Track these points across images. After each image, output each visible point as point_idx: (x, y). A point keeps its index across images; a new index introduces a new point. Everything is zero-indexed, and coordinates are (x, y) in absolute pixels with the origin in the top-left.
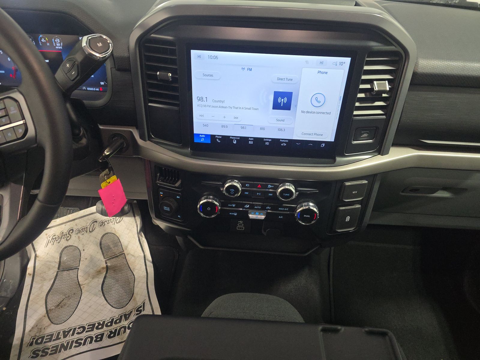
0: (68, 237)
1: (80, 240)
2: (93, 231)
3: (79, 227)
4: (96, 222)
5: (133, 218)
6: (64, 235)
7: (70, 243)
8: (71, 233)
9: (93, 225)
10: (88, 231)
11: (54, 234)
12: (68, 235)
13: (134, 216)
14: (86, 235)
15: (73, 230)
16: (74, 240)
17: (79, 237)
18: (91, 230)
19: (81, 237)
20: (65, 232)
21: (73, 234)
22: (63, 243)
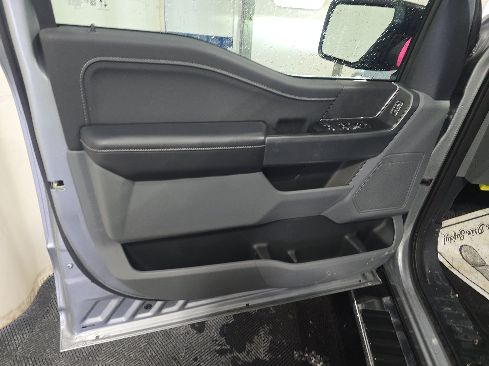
0: (462, 237)
1: (472, 241)
3: (469, 228)
4: (483, 225)
6: (457, 234)
7: (464, 242)
8: (463, 233)
9: (481, 227)
10: (478, 233)
11: (448, 234)
12: (461, 235)
14: (477, 236)
15: (463, 231)
16: (467, 240)
17: (471, 238)
18: (480, 232)
19: (473, 237)
20: (457, 232)
21: (465, 235)
22: (459, 242)
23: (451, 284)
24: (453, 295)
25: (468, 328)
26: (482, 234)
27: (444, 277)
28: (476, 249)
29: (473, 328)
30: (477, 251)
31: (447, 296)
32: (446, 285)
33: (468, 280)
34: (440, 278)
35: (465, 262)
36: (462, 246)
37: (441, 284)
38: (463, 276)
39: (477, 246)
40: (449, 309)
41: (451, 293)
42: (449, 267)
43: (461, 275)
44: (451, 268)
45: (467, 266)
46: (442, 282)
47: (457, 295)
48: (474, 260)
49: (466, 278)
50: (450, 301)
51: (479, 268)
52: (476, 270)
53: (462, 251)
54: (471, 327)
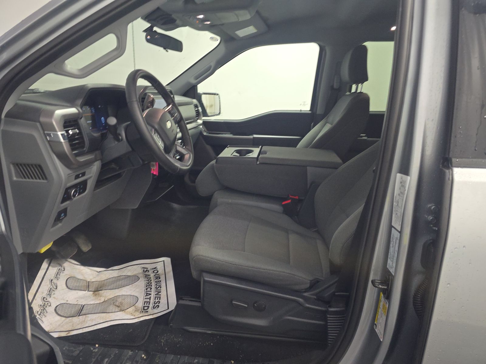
0: (48, 303)
1: (57, 299)
2: (57, 287)
3: (46, 292)
4: (52, 280)
5: (67, 262)
6: (44, 305)
7: (54, 306)
8: (46, 299)
9: (53, 283)
10: (54, 290)
11: (37, 311)
12: (46, 303)
13: (67, 261)
14: (56, 292)
15: (44, 298)
16: (54, 302)
17: (54, 297)
18: (55, 287)
19: (54, 296)
20: (41, 303)
21: (49, 299)
22: (51, 310)
23: (83, 344)
24: (95, 349)
25: (130, 355)
26: (58, 288)
27: (73, 345)
28: (65, 302)
29: (131, 351)
30: (68, 302)
31: (94, 354)
32: (81, 348)
33: (90, 327)
34: (72, 350)
35: (71, 318)
36: (55, 310)
37: (78, 352)
38: (84, 329)
39: (64, 300)
40: (106, 360)
41: (92, 349)
42: (67, 334)
43: (81, 330)
44: (69, 333)
45: (75, 319)
46: (77, 351)
47: (97, 346)
48: (74, 311)
49: (87, 328)
50: (99, 355)
51: (83, 312)
52: (84, 316)
53: (59, 313)
54: (130, 353)
